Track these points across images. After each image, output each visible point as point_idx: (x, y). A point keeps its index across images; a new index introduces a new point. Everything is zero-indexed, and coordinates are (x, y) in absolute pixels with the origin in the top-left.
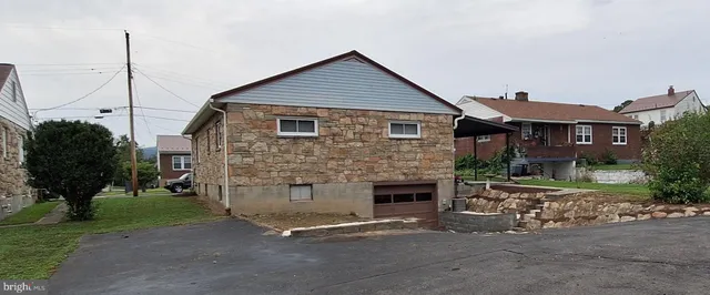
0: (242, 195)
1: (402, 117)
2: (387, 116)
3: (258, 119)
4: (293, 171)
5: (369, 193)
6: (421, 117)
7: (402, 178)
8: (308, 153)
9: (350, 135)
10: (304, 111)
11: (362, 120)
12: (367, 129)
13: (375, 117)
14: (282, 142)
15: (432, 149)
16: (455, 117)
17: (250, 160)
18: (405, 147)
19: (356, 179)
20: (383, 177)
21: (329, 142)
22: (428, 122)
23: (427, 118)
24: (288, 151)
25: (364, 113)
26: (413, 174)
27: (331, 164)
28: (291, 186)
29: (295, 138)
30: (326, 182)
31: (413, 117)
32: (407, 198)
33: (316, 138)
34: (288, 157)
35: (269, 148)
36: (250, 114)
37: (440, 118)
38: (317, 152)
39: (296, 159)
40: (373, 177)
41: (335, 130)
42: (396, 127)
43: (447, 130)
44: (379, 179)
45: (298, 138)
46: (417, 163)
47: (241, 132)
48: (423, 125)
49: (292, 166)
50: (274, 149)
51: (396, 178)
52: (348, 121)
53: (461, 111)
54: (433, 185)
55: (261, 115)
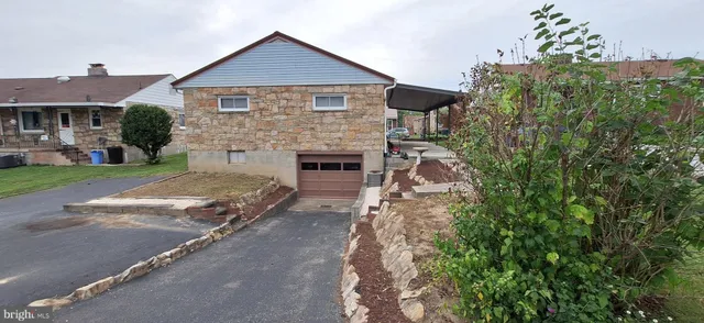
0: (195, 157)
1: (326, 90)
2: (310, 90)
3: (203, 99)
4: (229, 139)
5: (293, 160)
6: (346, 89)
7: (324, 148)
8: (241, 125)
9: (275, 110)
10: (236, 90)
11: (286, 95)
12: (290, 104)
13: (300, 92)
14: (220, 116)
15: (358, 121)
16: (385, 86)
17: (198, 131)
18: (328, 119)
19: (280, 148)
20: (305, 147)
21: (257, 115)
22: (354, 93)
23: (353, 89)
24: (225, 124)
25: (288, 88)
26: (337, 145)
27: (260, 134)
28: (229, 152)
29: (230, 113)
30: (255, 149)
31: (338, 89)
32: (336, 167)
33: (246, 113)
34: (225, 128)
35: (212, 120)
36: (198, 95)
37: (368, 88)
38: (248, 125)
39: (233, 130)
40: (295, 146)
41: (262, 105)
42: (321, 99)
43: (376, 100)
44: (302, 149)
45: (233, 113)
46: (340, 135)
47: (192, 110)
48: (349, 96)
49: (228, 135)
50: (215, 122)
51: (318, 148)
52: (273, 96)
53: (392, 79)
54: (360, 156)
55: (205, 95)
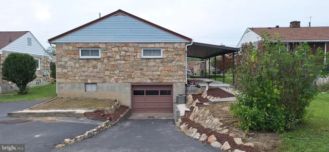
0: (62, 88)
1: (150, 46)
2: (140, 45)
3: (69, 50)
4: (86, 76)
5: (128, 89)
6: (163, 45)
7: (149, 81)
8: (95, 67)
9: (118, 57)
10: (93, 45)
11: (125, 48)
12: (127, 54)
13: (134, 46)
14: (81, 61)
15: (170, 64)
16: (186, 44)
17: (65, 71)
18: (151, 63)
19: (120, 81)
20: (137, 80)
21: (106, 61)
22: (167, 48)
23: (166, 46)
24: (84, 66)
25: (126, 44)
26: (157, 79)
27: (107, 73)
28: (86, 84)
29: (87, 59)
30: (104, 82)
31: (157, 45)
32: (156, 93)
33: (99, 59)
34: (84, 69)
35: (75, 64)
36: (65, 47)
37: (176, 45)
38: (99, 67)
39: (89, 70)
40: (130, 80)
41: (109, 54)
42: (147, 51)
43: (181, 52)
44: (135, 82)
45: (89, 59)
46: (159, 73)
47: (62, 57)
48: (164, 50)
49: (86, 74)
50: (77, 65)
51: (145, 81)
52: (116, 49)
53: (190, 40)
54: (171, 86)
55: (71, 48)
